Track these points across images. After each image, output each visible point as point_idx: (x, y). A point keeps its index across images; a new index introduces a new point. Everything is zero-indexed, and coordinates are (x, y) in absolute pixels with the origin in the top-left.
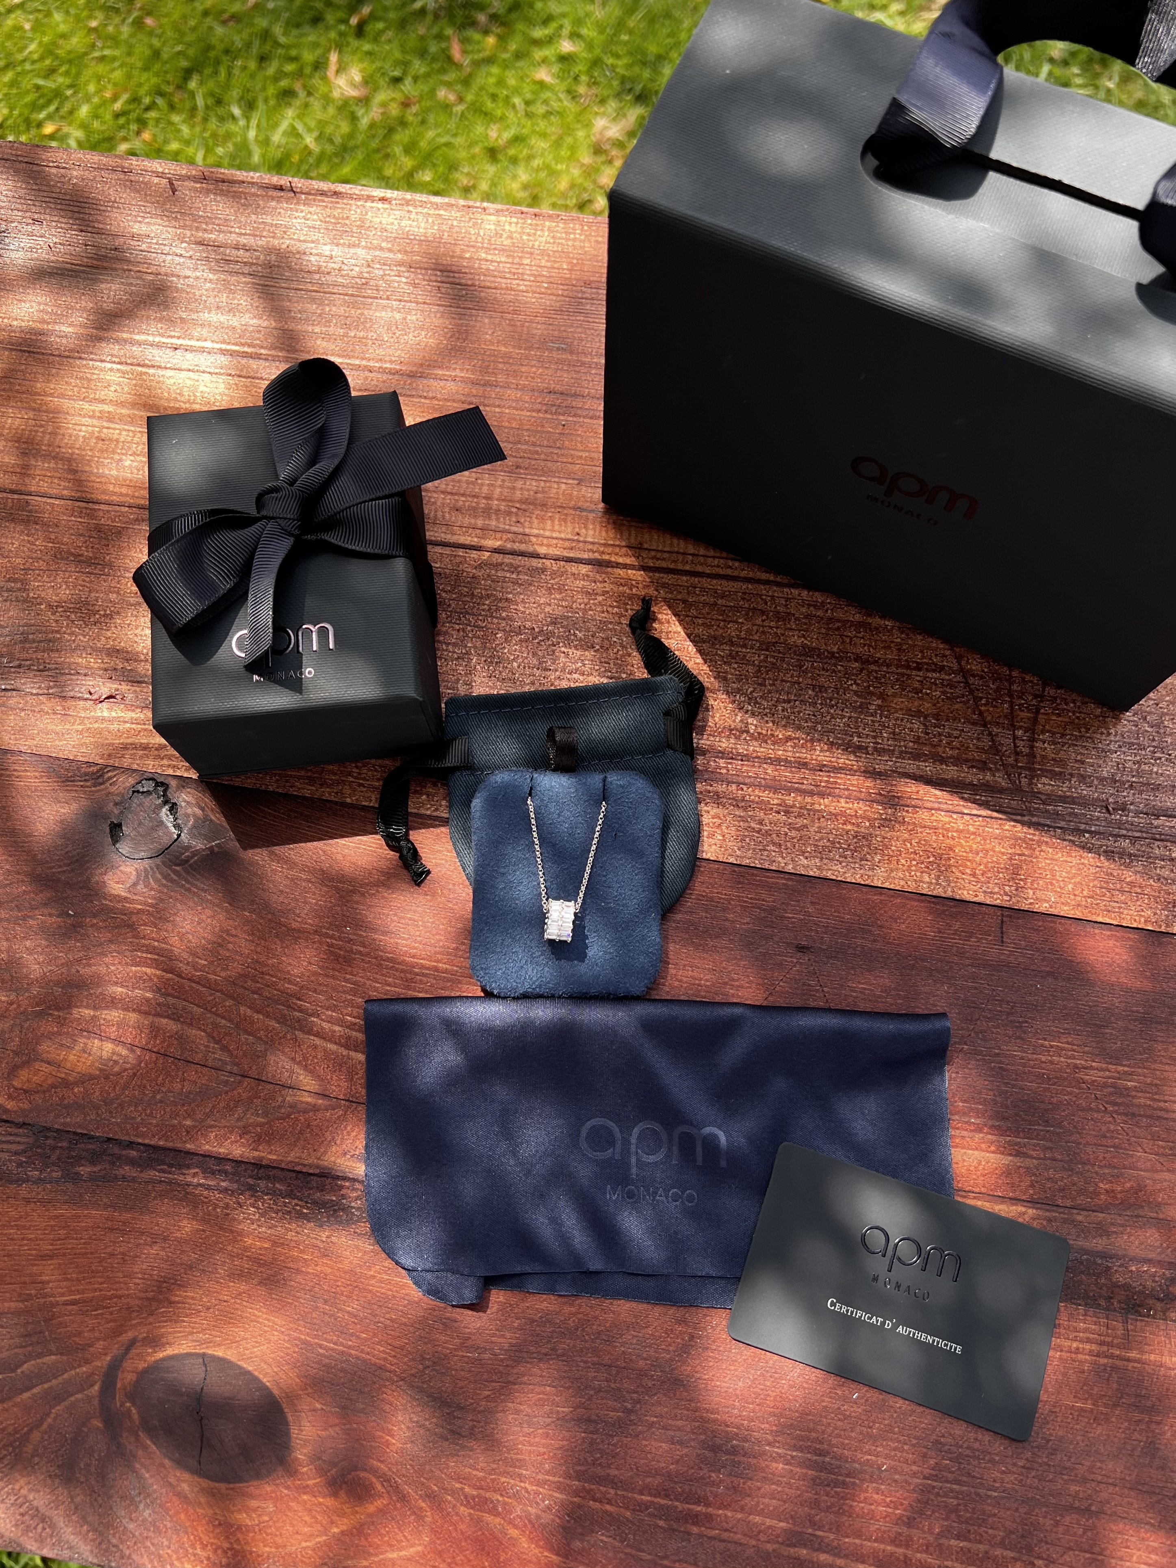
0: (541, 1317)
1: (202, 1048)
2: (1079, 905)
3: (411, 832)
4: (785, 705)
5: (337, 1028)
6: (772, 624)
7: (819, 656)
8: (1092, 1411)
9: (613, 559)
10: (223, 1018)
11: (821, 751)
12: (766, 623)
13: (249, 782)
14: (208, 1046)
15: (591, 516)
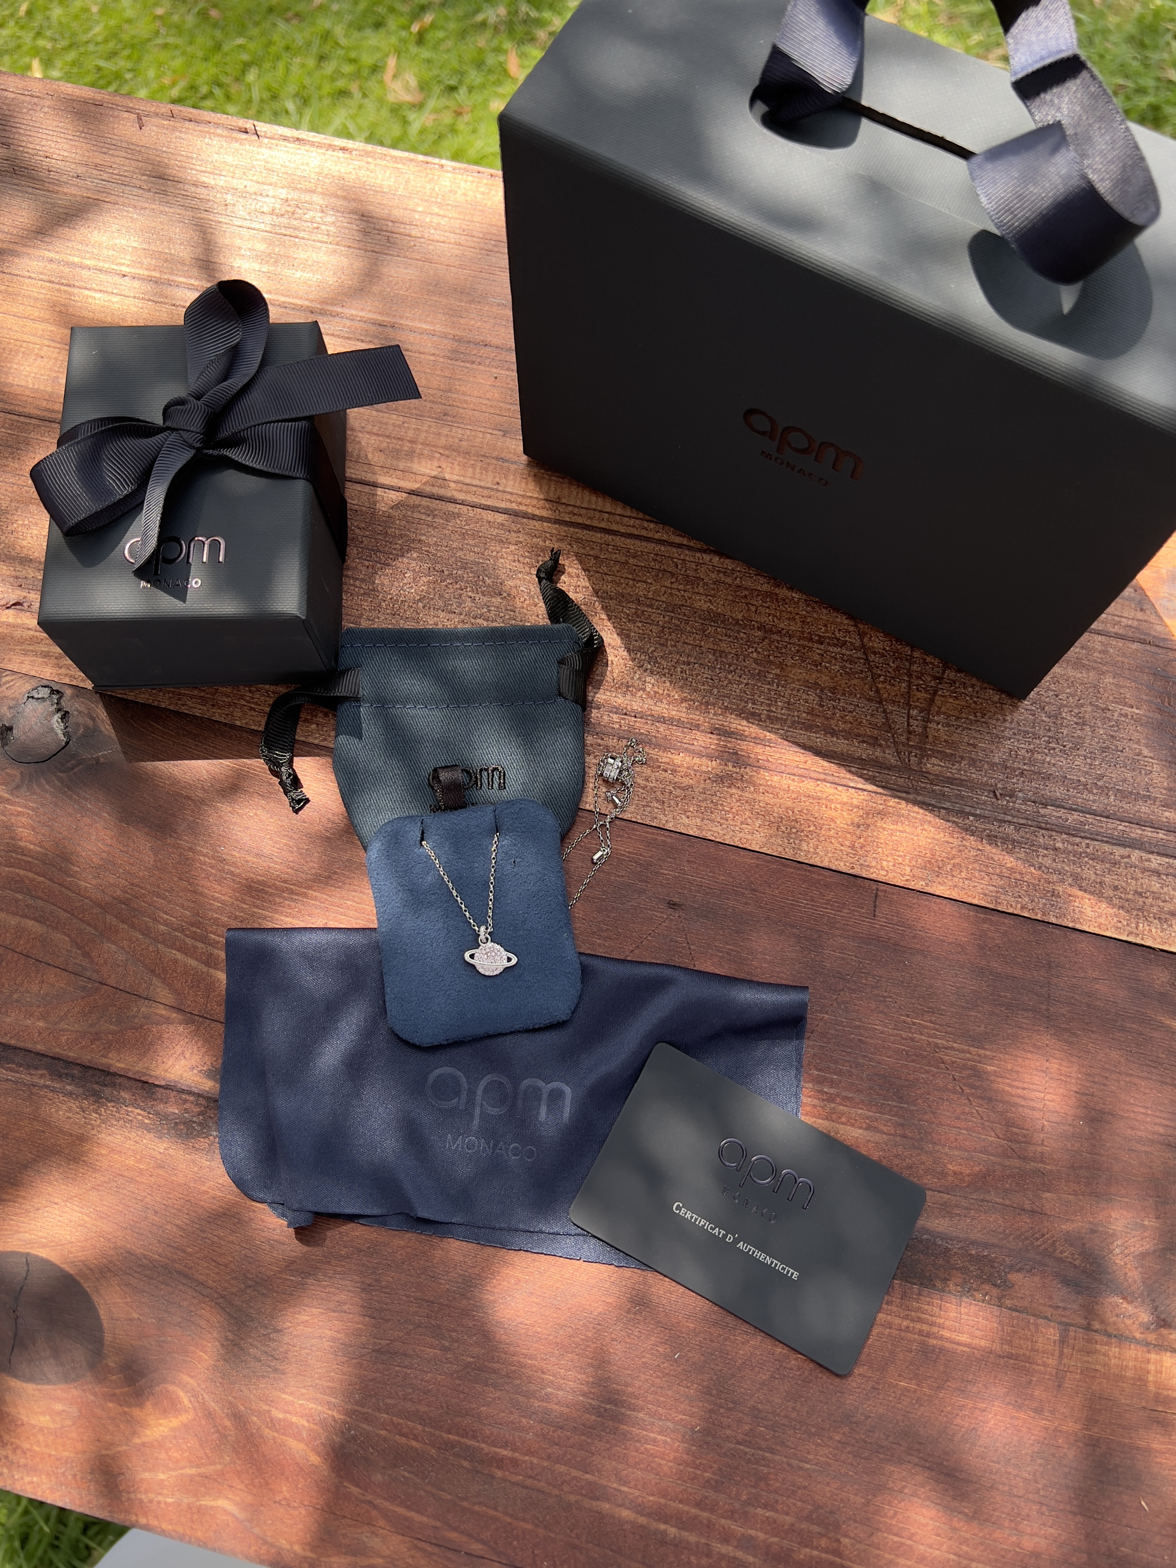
0: (369, 1248)
1: (64, 952)
2: (955, 886)
3: (295, 758)
4: (684, 667)
5: (200, 945)
6: (681, 587)
7: (723, 622)
8: (915, 1391)
9: (530, 511)
10: (89, 924)
11: (715, 715)
12: (675, 586)
13: (143, 697)
14: (71, 951)
15: (513, 467)
